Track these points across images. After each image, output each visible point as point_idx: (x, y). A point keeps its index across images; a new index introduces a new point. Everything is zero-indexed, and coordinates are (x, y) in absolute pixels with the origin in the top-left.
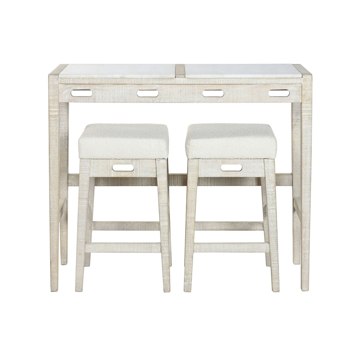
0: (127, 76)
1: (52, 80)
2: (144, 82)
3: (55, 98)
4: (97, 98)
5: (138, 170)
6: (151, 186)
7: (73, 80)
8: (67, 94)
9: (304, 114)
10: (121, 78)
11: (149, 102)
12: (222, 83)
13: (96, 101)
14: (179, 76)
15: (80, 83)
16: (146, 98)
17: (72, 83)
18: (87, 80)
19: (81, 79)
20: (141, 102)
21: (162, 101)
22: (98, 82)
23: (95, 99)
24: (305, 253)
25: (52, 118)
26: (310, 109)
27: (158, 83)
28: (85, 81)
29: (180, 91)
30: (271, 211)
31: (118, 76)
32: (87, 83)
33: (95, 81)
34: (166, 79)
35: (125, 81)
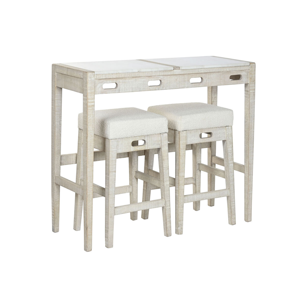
0: (143, 70)
1: (90, 76)
2: (153, 74)
3: (92, 91)
4: (121, 89)
5: (149, 144)
6: (120, 158)
7: (105, 76)
8: (99, 87)
9: (251, 92)
10: (138, 72)
11: (156, 90)
12: (203, 72)
13: (120, 91)
14: (176, 69)
15: (110, 78)
16: (154, 87)
17: (104, 78)
18: (115, 75)
19: (111, 74)
20: (150, 90)
21: (164, 88)
22: (123, 76)
23: (119, 90)
24: (250, 194)
25: (90, 108)
26: (254, 88)
27: (162, 74)
28: (114, 76)
29: (176, 80)
30: (231, 164)
31: (136, 71)
32: (115, 77)
33: (121, 75)
34: (168, 71)
35: (141, 75)
